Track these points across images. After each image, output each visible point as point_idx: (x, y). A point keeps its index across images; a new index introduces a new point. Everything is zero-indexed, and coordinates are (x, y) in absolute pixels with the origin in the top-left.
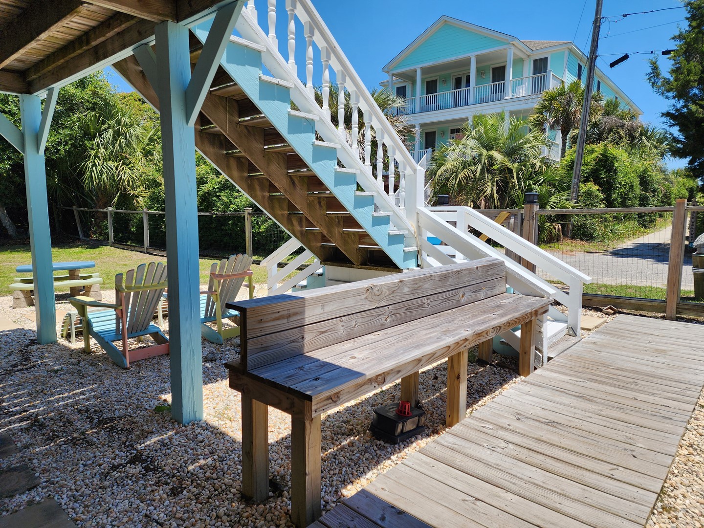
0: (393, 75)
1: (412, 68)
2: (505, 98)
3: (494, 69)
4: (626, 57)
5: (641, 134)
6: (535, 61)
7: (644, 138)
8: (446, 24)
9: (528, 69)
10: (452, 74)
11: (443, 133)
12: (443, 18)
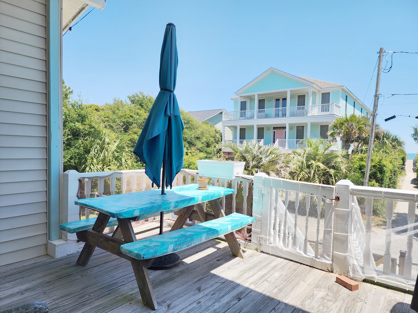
0: (241, 97)
1: (252, 94)
2: (308, 115)
3: (299, 96)
4: (394, 117)
5: (383, 137)
6: (323, 94)
7: (385, 139)
8: (273, 72)
9: (319, 98)
10: (274, 97)
11: (268, 129)
12: (271, 69)
